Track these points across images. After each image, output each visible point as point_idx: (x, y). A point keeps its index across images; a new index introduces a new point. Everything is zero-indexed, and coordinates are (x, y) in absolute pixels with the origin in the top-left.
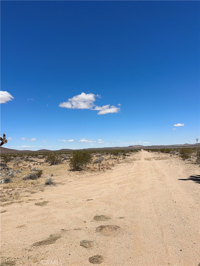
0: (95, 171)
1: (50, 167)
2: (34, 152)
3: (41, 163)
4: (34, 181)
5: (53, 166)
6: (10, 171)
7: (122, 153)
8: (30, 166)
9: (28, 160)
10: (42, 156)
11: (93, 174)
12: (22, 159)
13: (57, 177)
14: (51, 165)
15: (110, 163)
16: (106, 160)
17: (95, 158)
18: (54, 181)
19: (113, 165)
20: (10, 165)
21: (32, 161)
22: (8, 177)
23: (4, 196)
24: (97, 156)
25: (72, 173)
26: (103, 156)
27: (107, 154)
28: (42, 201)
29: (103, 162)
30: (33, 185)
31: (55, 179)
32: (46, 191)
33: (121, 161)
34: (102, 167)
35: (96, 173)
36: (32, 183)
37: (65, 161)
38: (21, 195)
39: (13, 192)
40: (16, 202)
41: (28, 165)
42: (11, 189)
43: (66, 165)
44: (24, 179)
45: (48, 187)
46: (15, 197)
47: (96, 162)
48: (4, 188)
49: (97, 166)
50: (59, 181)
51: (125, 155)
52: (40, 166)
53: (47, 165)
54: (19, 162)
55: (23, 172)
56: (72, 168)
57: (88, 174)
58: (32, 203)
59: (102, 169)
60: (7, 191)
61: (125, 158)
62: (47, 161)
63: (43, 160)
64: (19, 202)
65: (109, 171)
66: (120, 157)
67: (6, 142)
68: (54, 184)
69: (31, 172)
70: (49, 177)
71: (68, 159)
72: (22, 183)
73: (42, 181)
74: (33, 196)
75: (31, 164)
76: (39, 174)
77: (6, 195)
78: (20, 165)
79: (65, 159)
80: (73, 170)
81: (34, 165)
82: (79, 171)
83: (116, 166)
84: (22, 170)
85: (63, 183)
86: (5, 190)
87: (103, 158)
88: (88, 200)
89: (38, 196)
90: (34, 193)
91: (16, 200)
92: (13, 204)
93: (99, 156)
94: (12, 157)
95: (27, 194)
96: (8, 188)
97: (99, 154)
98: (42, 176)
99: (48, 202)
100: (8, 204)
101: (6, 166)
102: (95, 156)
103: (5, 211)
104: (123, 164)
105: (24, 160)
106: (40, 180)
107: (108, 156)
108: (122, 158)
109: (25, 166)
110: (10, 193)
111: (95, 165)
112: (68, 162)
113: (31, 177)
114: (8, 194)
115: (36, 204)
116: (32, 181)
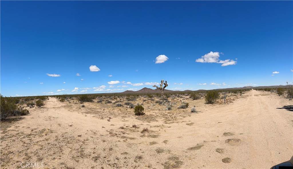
0: (222, 104)
1: (193, 101)
2: (182, 92)
3: (187, 99)
4: (184, 110)
5: (195, 101)
6: (170, 103)
7: (239, 92)
8: (181, 101)
9: (179, 97)
10: (187, 94)
11: (221, 106)
12: (176, 96)
13: (198, 107)
14: (193, 100)
15: (232, 98)
16: (229, 96)
17: (221, 95)
18: (196, 110)
19: (234, 100)
20: (170, 99)
21: (181, 97)
22: (169, 107)
23: (169, 118)
24: (222, 94)
25: (207, 105)
26: (227, 94)
27: (229, 92)
28: (190, 123)
29: (227, 98)
30: (184, 112)
31: (197, 109)
32: (192, 116)
33: (239, 97)
34: (227, 101)
35: (223, 105)
36: (183, 111)
37: (202, 97)
38: (178, 118)
39: (173, 116)
40: (175, 122)
41: (180, 100)
42: (172, 114)
43: (203, 100)
44: (179, 108)
45: (193, 114)
46: (174, 119)
47: (222, 98)
48: (168, 113)
49: (223, 100)
50: (200, 110)
51: (242, 93)
52: (186, 100)
53: (191, 100)
54: (174, 98)
55: (177, 104)
56: (207, 102)
57: (218, 106)
58: (184, 123)
59: (227, 102)
60: (170, 115)
61: (241, 95)
62: (190, 98)
63: (188, 97)
64: (177, 122)
65: (231, 103)
66: (238, 94)
67: (167, 85)
68: (197, 112)
69: (181, 104)
70: (193, 108)
71: (203, 96)
72: (177, 111)
73: (189, 109)
74: (185, 119)
75: (181, 99)
76: (187, 105)
77: (170, 117)
78: (175, 100)
79: (202, 96)
80: (208, 103)
81: (183, 100)
82: (211, 104)
83: (235, 100)
84: (176, 102)
85: (202, 111)
86: (169, 114)
87: (227, 95)
88: (219, 123)
89: (187, 119)
90: (185, 117)
91: (175, 121)
92: (174, 123)
93: (224, 94)
94: (170, 95)
95: (181, 117)
96: (170, 113)
97: (224, 93)
98: (188, 107)
99: (194, 123)
100: (171, 123)
101: (168, 100)
102: (221, 94)
103: (170, 127)
104: (241, 99)
105: (177, 97)
106: (187, 109)
107: (230, 94)
108: (239, 95)
109: (178, 101)
110: (172, 116)
111: (222, 100)
112: (204, 98)
113: (182, 107)
114: (171, 117)
115: (187, 124)
116: (182, 109)
